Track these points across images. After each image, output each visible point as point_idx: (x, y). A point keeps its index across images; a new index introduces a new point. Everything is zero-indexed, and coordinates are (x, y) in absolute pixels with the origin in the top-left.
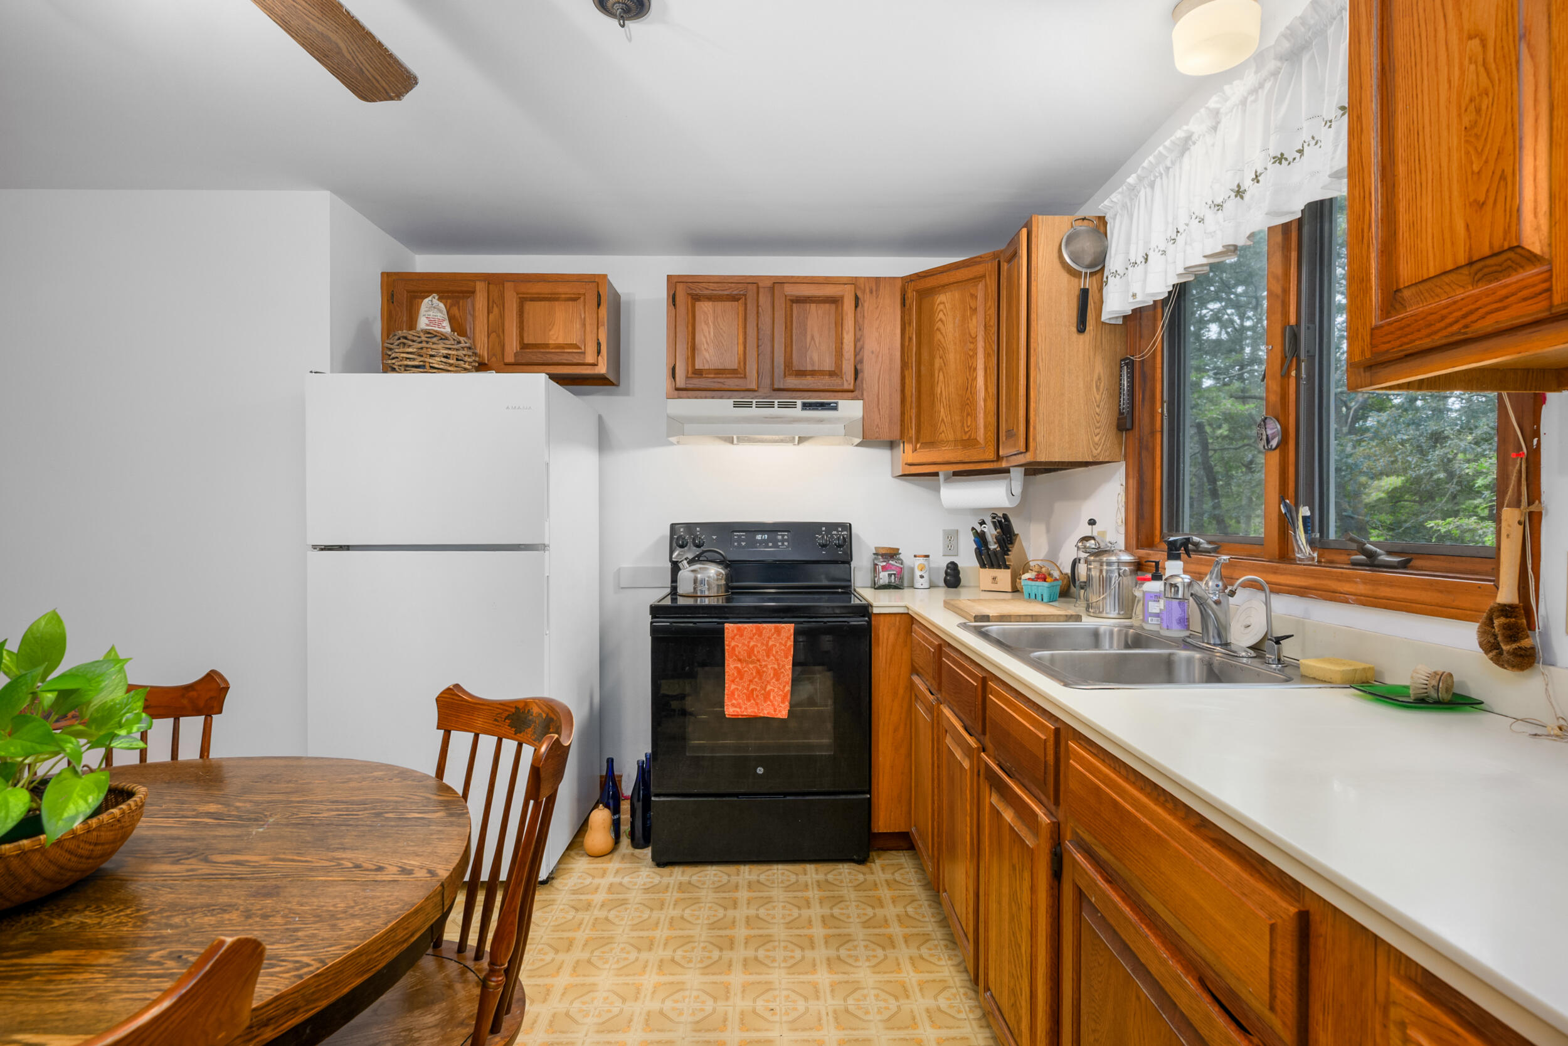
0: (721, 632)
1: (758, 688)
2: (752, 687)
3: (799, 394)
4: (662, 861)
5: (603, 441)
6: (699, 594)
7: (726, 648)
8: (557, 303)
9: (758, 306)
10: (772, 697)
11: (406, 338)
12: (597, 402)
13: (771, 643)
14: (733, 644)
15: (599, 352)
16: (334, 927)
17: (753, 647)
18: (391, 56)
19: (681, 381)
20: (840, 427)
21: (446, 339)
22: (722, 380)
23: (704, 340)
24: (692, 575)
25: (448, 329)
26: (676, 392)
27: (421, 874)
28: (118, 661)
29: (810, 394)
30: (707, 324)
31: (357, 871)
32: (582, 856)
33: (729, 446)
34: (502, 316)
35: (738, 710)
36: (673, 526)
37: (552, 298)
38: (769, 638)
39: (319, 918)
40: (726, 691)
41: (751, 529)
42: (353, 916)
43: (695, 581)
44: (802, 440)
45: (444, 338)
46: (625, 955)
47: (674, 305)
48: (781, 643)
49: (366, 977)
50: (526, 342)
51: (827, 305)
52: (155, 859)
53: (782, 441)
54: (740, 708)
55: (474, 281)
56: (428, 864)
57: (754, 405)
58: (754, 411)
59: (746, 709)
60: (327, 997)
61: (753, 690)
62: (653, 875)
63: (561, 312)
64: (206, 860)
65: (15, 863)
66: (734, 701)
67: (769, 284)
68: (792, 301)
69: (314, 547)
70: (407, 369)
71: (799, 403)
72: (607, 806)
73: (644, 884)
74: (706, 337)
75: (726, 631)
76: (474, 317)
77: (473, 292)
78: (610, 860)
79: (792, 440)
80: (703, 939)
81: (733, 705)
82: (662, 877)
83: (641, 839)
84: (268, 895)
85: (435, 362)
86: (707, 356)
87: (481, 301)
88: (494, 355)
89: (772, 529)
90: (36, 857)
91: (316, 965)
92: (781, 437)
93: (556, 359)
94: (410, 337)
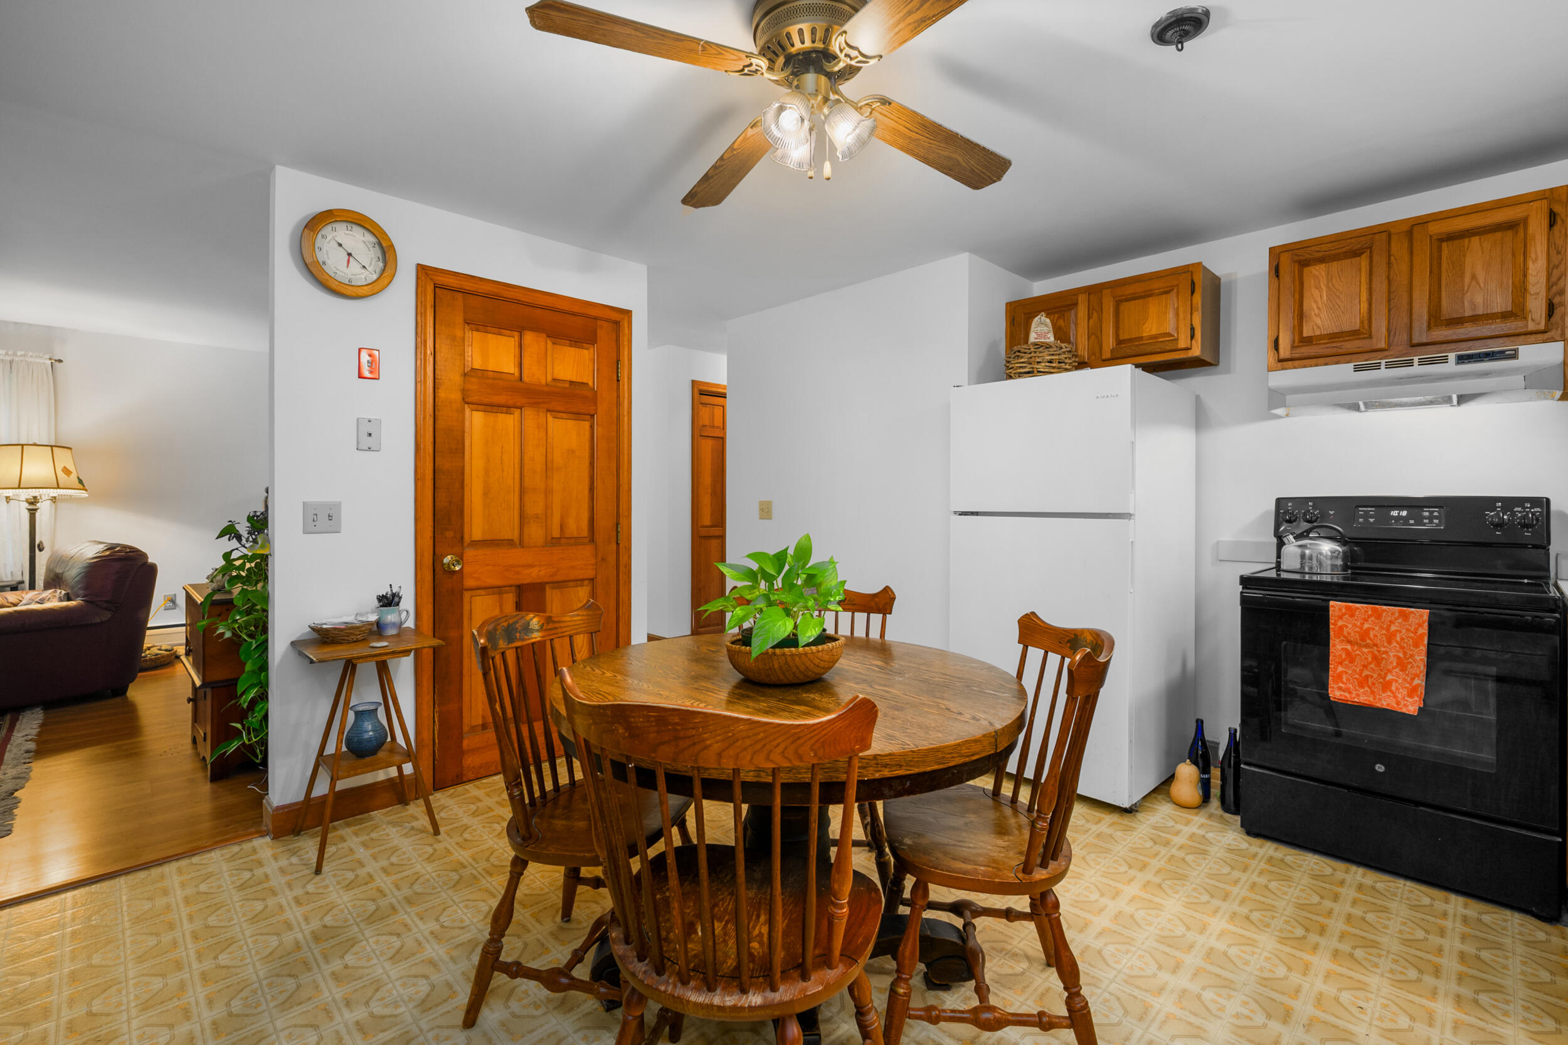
0: (1326, 609)
1: (1375, 676)
2: (1366, 673)
3: (1453, 346)
4: (1253, 830)
5: (1200, 419)
6: (1307, 570)
7: (1331, 626)
8: (1150, 299)
9: (1389, 256)
10: (1393, 688)
11: (1019, 351)
12: (1197, 383)
13: (1393, 628)
14: (1340, 623)
15: (1192, 337)
16: (927, 733)
17: (1368, 629)
18: (992, 153)
19: (1285, 350)
20: (1519, 379)
21: (1051, 347)
22: (1338, 344)
23: (1314, 306)
24: (1299, 550)
25: (1052, 339)
26: (1280, 364)
27: (985, 723)
28: (833, 562)
29: (1471, 343)
30: (1318, 288)
31: (947, 711)
32: (1169, 802)
33: (1354, 415)
34: (1100, 320)
35: (1347, 695)
36: (1279, 501)
37: (1147, 295)
38: (1392, 622)
39: (920, 726)
40: (1331, 673)
41: (1384, 504)
42: (938, 731)
43: (1303, 556)
44: (1462, 399)
45: (1048, 346)
46: (1195, 894)
47: (1278, 276)
48: (1408, 630)
49: (941, 767)
50: (1121, 338)
51: (1499, 235)
52: (848, 680)
53: (1431, 403)
54: (1350, 693)
55: (1076, 295)
56: (990, 718)
57: (1383, 366)
58: (1383, 373)
59: (1358, 695)
60: (918, 767)
61: (1367, 677)
62: (1239, 840)
63: (1153, 306)
64: (871, 686)
65: (789, 659)
66: (1341, 685)
67: (1406, 228)
68: (1441, 240)
69: (955, 513)
70: (1020, 375)
71: (1452, 357)
72: (1195, 762)
73: (1229, 845)
74: (1315, 301)
75: (1331, 609)
76: (1076, 325)
77: (1076, 304)
78: (1196, 814)
79: (1448, 400)
80: (1287, 913)
81: (1340, 689)
82: (1250, 845)
83: (1233, 804)
84: (898, 710)
85: (1041, 367)
86: (1319, 322)
87: (1082, 310)
88: (1094, 354)
89: (1414, 505)
90: (797, 659)
91: (913, 746)
92: (1429, 398)
93: (1149, 349)
94: (1022, 350)
